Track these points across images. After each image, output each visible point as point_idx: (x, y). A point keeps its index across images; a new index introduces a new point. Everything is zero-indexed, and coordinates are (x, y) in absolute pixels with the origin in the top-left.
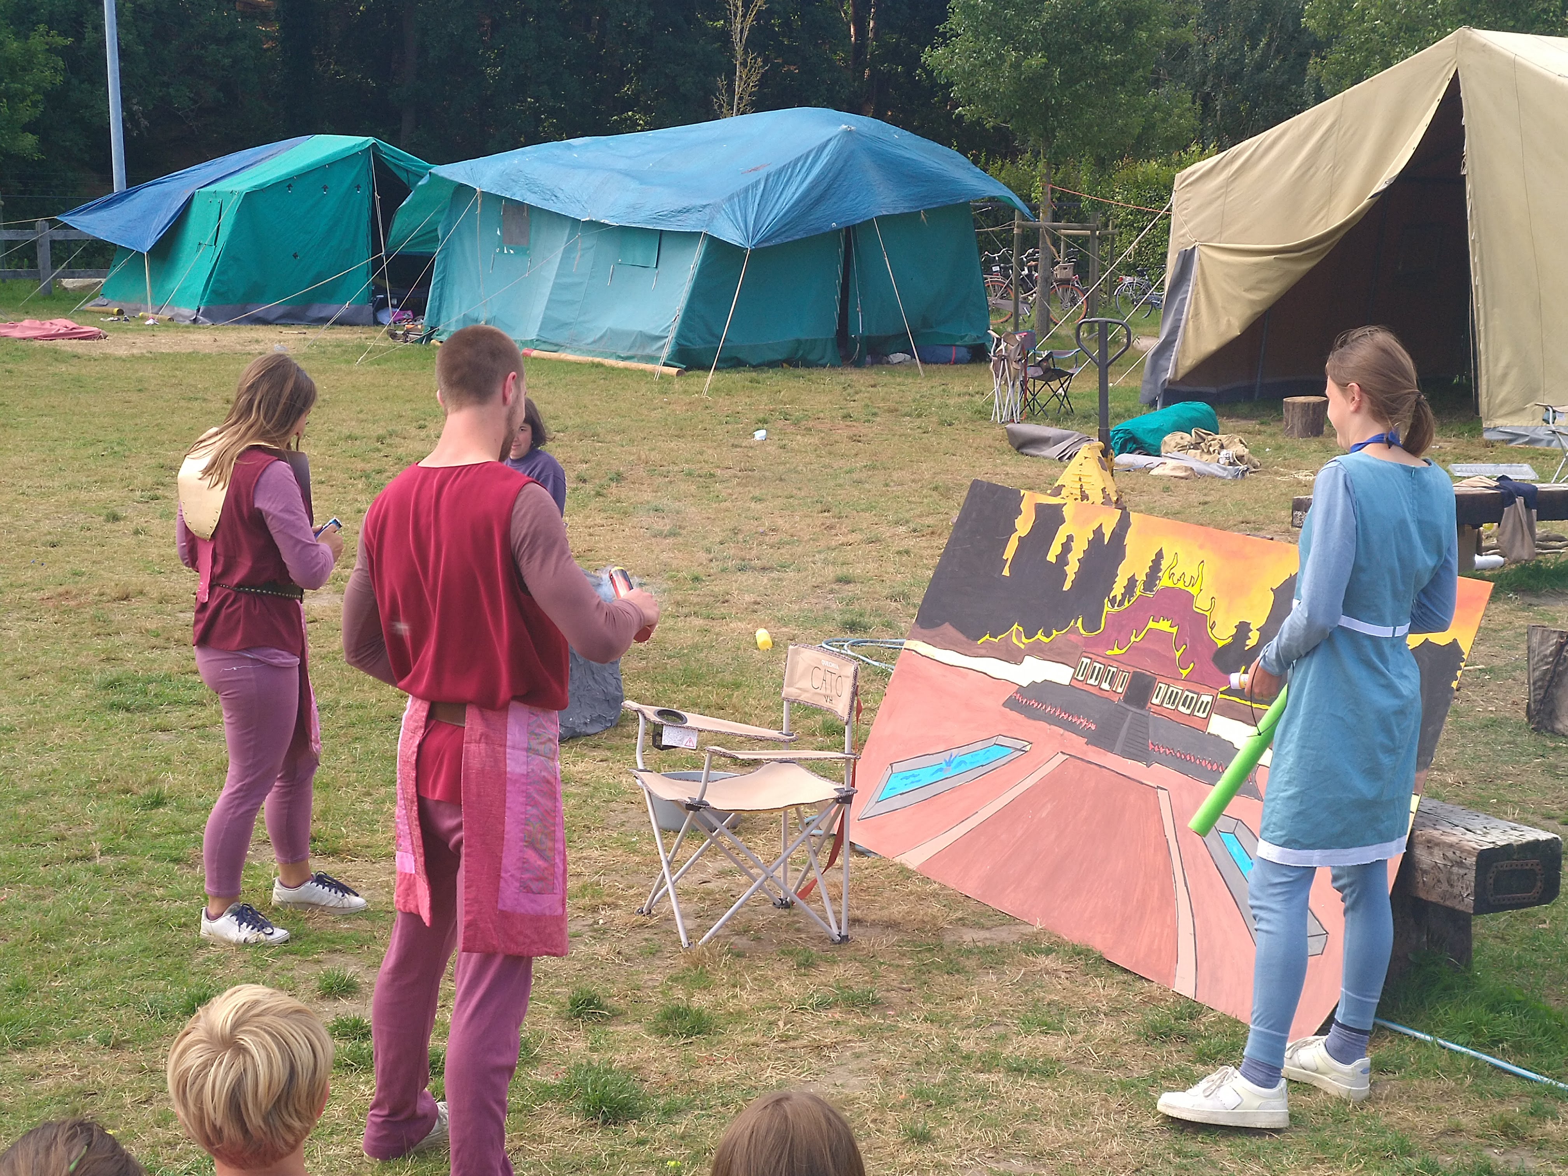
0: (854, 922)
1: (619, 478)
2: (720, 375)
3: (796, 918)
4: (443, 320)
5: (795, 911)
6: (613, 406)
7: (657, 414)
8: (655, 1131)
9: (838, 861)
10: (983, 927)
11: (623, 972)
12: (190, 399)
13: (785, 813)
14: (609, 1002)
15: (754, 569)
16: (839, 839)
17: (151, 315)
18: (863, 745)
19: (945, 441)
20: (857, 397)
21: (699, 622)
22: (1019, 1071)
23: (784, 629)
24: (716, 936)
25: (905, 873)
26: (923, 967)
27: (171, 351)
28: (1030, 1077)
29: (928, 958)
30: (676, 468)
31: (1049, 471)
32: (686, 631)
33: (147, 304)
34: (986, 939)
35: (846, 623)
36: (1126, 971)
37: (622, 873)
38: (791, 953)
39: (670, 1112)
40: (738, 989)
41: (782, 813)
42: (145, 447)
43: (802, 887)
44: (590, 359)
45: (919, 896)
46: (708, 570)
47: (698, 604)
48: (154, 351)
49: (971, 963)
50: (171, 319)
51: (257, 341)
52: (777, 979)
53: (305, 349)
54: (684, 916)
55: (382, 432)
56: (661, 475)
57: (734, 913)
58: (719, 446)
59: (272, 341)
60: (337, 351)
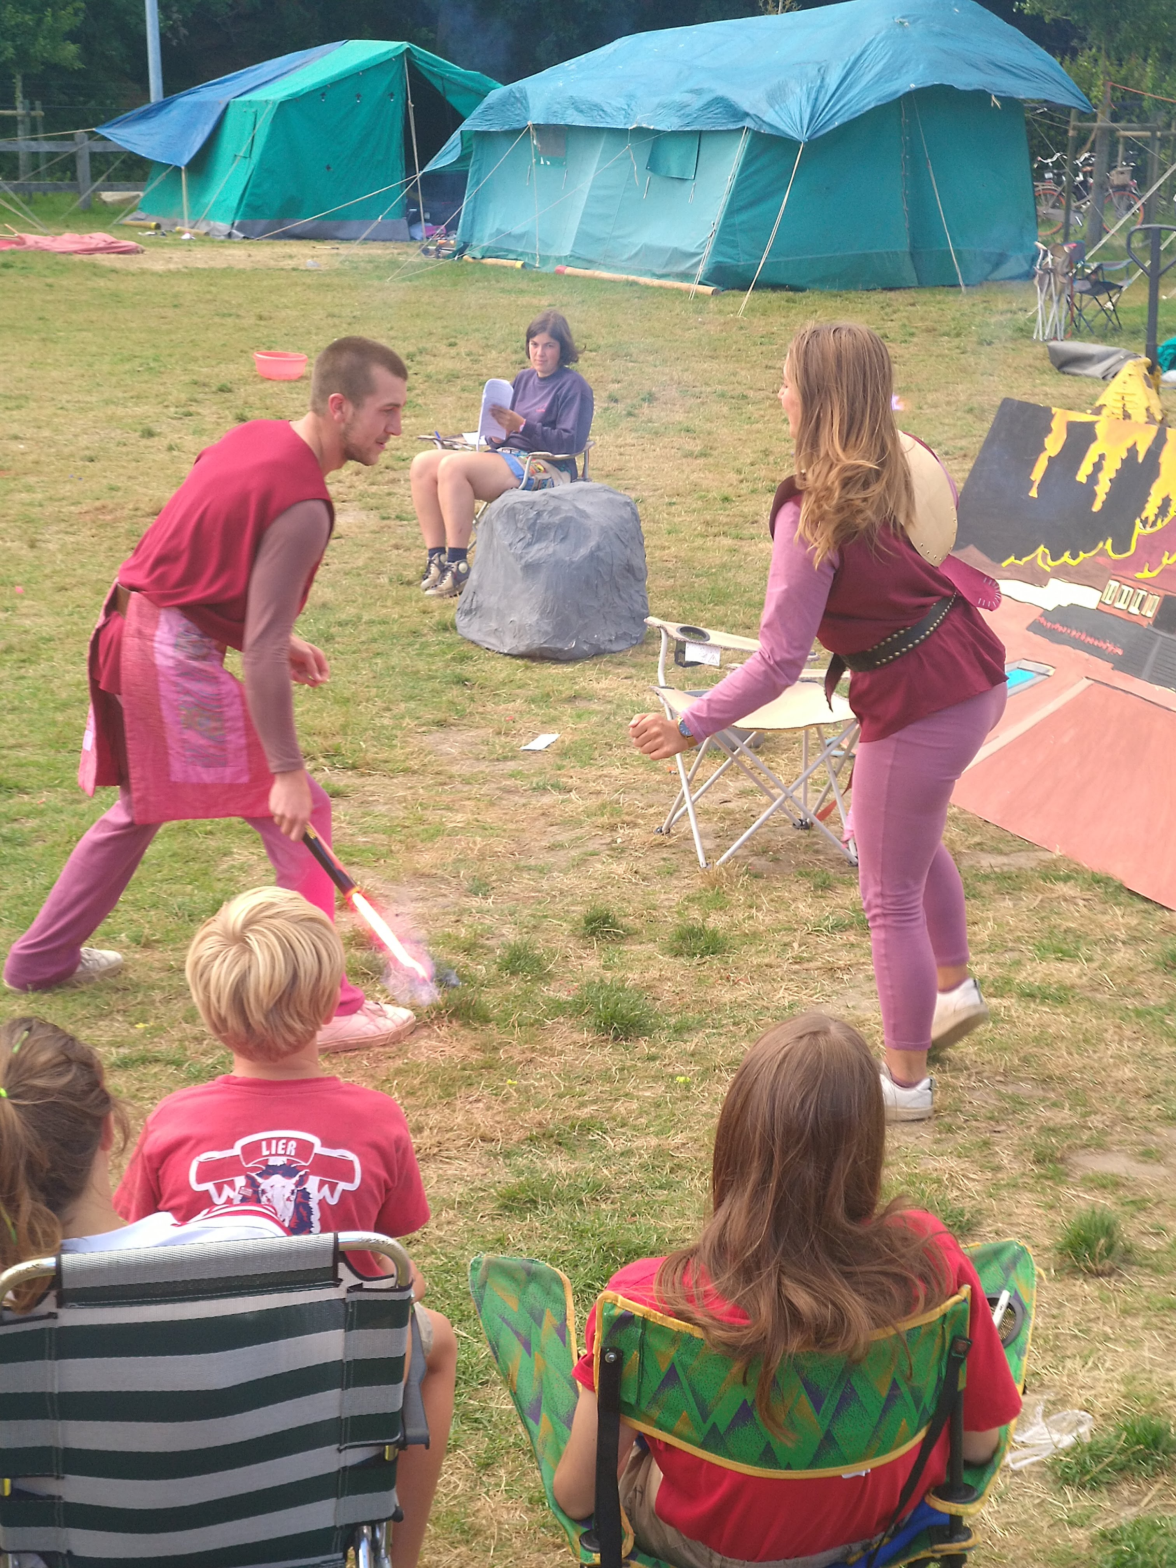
1: (651, 398)
2: (757, 294)
3: (815, 840)
4: (477, 235)
5: (814, 833)
6: (647, 325)
7: (691, 334)
8: (665, 1047)
10: (1001, 853)
11: (639, 892)
12: (224, 315)
13: (807, 733)
14: (624, 921)
17: (187, 229)
19: (984, 360)
20: (894, 317)
21: (727, 542)
22: (1032, 996)
24: (735, 856)
27: (206, 266)
28: (1043, 1003)
30: (709, 389)
31: (1090, 390)
32: (714, 551)
33: (183, 219)
34: (1004, 864)
36: (1147, 900)
37: (643, 791)
38: (808, 874)
39: (681, 1030)
40: (754, 910)
41: (804, 732)
42: (181, 363)
43: (822, 808)
44: (625, 277)
46: (738, 491)
47: (727, 524)
48: (190, 265)
49: (987, 888)
50: (207, 234)
51: (291, 257)
52: (794, 901)
53: (337, 265)
54: (702, 836)
55: (412, 349)
56: (693, 396)
57: (752, 833)
58: (753, 367)
59: (305, 256)
60: (370, 266)
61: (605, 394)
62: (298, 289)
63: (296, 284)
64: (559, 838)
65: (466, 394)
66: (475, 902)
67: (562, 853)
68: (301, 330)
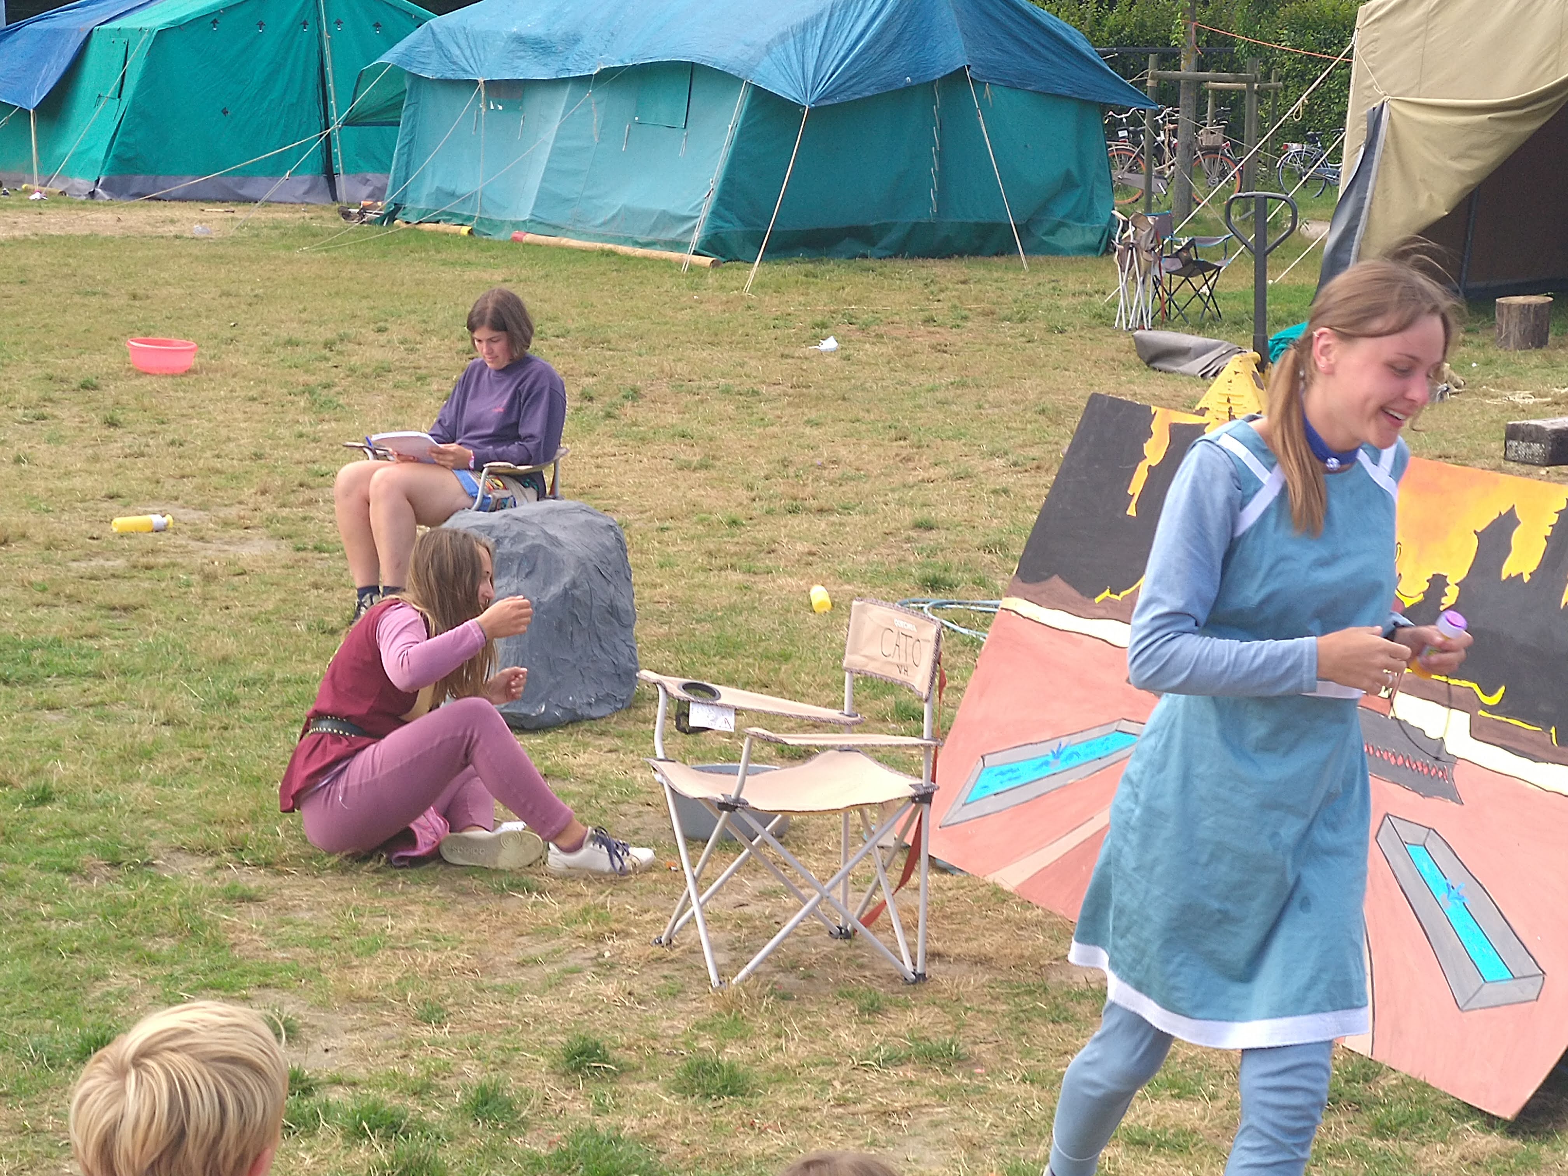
0: (933, 956)
1: (635, 395)
2: (766, 265)
3: (858, 951)
4: (412, 194)
5: (857, 943)
6: (629, 304)
7: (685, 315)
9: (914, 879)
11: (635, 1017)
12: (87, 294)
13: (846, 817)
14: (617, 1054)
15: (808, 511)
16: (913, 852)
17: (37, 188)
18: (946, 733)
19: (1055, 351)
20: (942, 296)
21: (736, 577)
22: (1143, 1144)
23: (847, 587)
24: (756, 973)
25: (1000, 896)
26: (1021, 1014)
27: (63, 234)
28: (1157, 1152)
29: (1027, 1002)
30: (709, 384)
31: (1190, 390)
32: (720, 589)
33: (32, 174)
35: (926, 580)
37: (635, 893)
38: (851, 995)
40: (783, 1040)
41: (840, 818)
42: (30, 353)
43: (866, 912)
44: (599, 245)
45: (1017, 924)
46: (750, 512)
47: (735, 554)
48: (41, 232)
49: (1080, 1009)
50: (62, 193)
51: (172, 222)
52: (833, 1028)
53: (232, 232)
54: (714, 948)
55: (330, 335)
56: (690, 392)
57: (778, 944)
58: (765, 356)
59: (191, 221)
60: (275, 233)
61: (576, 391)
62: (183, 261)
63: (180, 255)
64: (531, 951)
65: (398, 393)
66: (426, 1032)
67: (536, 970)
68: (187, 312)
